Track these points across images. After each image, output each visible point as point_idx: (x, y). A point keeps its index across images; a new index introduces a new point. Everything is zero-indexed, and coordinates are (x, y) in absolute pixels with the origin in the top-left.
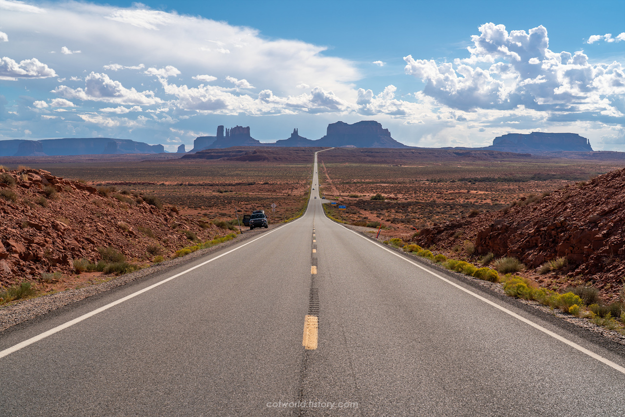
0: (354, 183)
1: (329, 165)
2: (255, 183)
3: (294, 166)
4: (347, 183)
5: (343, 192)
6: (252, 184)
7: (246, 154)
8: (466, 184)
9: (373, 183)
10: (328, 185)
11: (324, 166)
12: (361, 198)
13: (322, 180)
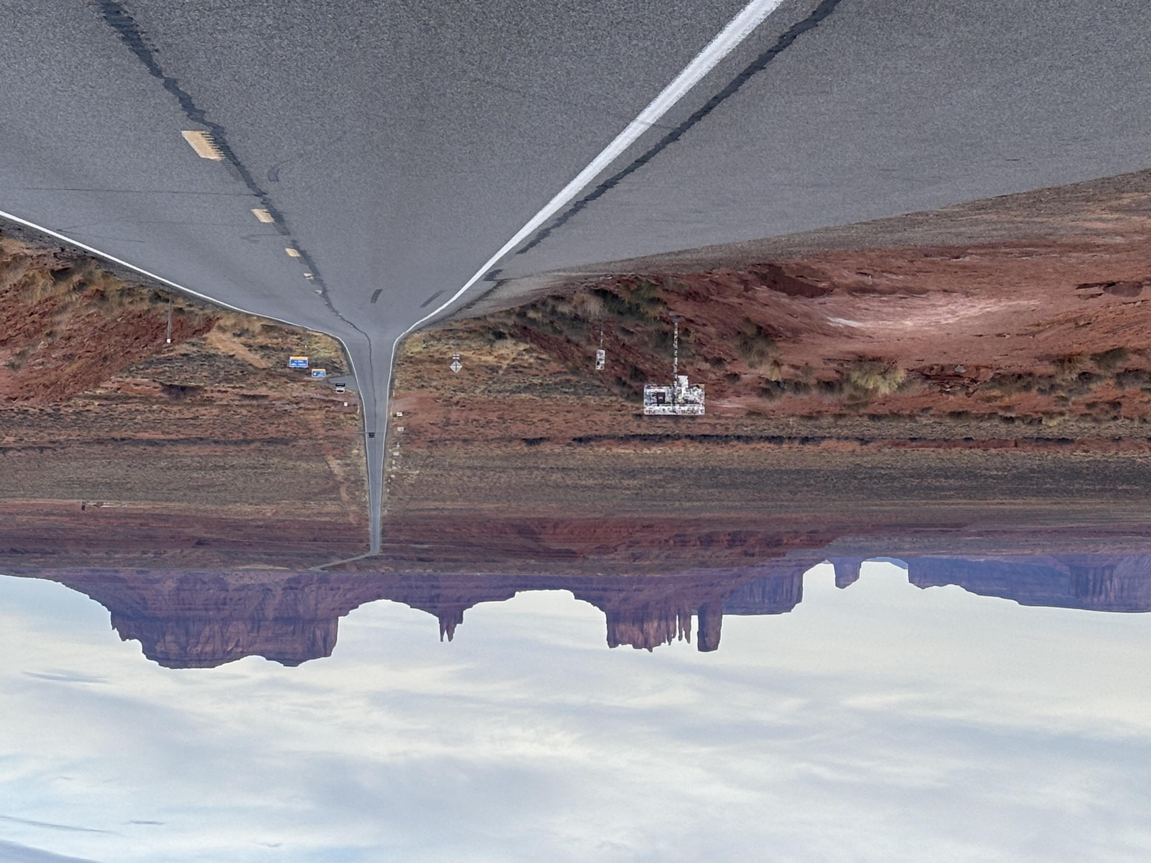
0: (249, 442)
1: (332, 507)
2: (569, 445)
3: (449, 505)
4: (272, 441)
6: (580, 440)
11: (347, 504)
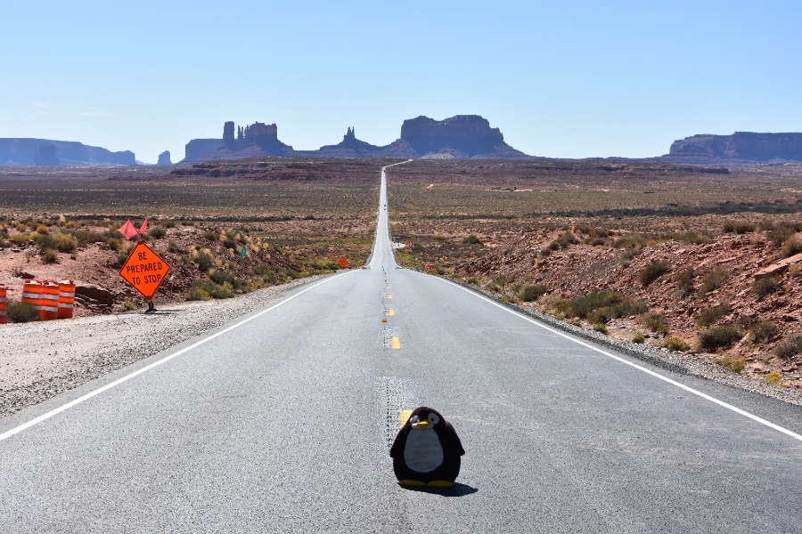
0: (441, 217)
2: (293, 217)
4: (429, 218)
9: (469, 217)
12: (448, 241)
13: (394, 213)
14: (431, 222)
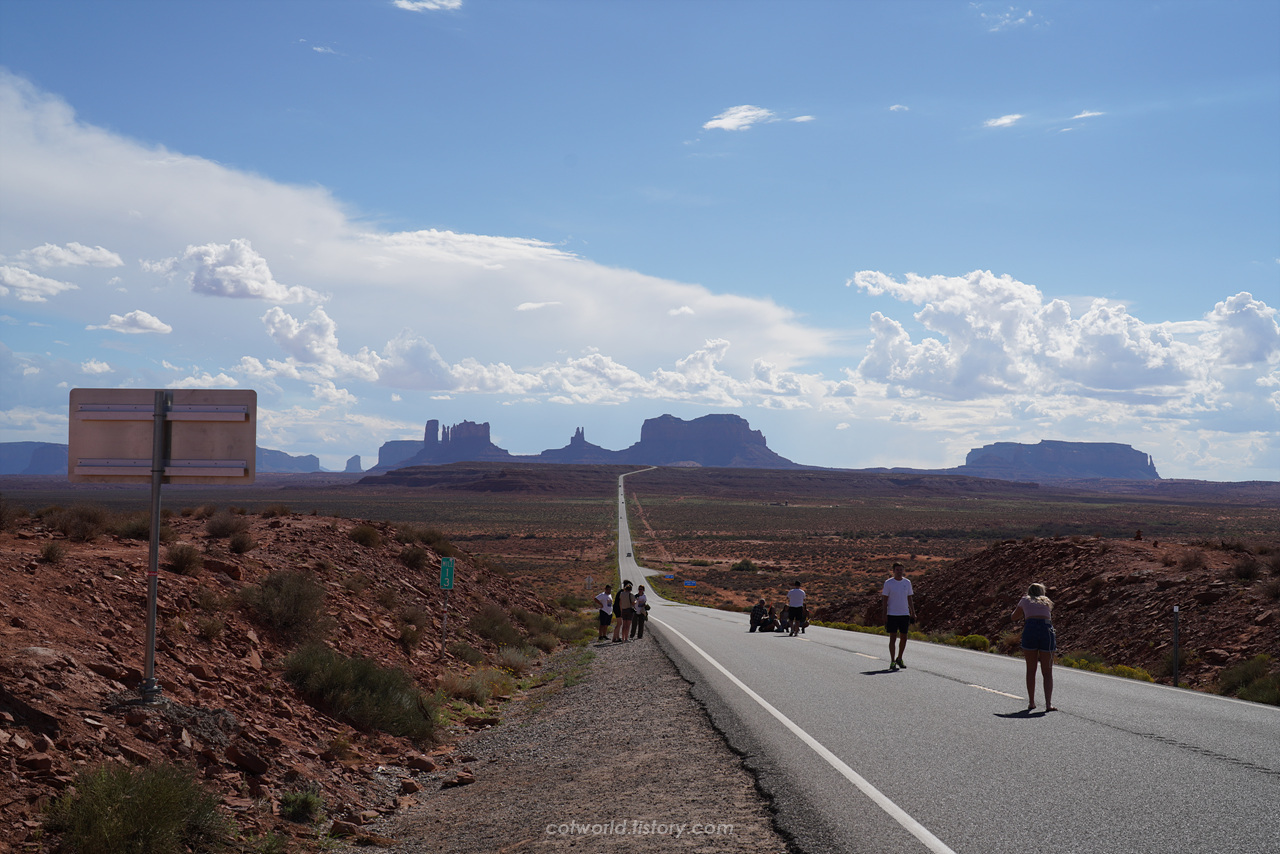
0: (699, 537)
1: (647, 501)
2: (509, 536)
3: (580, 502)
4: (685, 538)
5: (679, 555)
6: (503, 538)
7: (484, 477)
8: (909, 542)
9: (734, 538)
10: (648, 541)
11: (638, 503)
12: (713, 567)
13: (637, 531)
14: (686, 543)
